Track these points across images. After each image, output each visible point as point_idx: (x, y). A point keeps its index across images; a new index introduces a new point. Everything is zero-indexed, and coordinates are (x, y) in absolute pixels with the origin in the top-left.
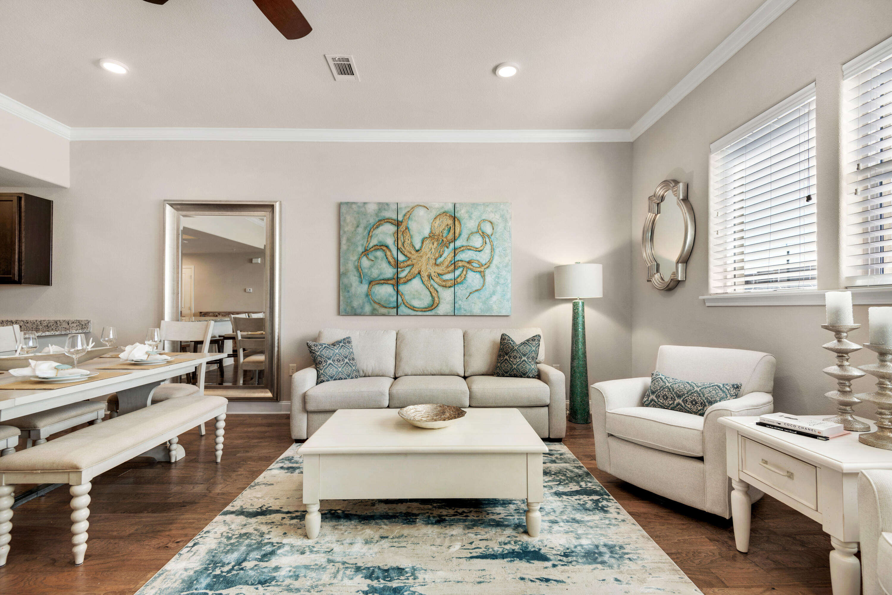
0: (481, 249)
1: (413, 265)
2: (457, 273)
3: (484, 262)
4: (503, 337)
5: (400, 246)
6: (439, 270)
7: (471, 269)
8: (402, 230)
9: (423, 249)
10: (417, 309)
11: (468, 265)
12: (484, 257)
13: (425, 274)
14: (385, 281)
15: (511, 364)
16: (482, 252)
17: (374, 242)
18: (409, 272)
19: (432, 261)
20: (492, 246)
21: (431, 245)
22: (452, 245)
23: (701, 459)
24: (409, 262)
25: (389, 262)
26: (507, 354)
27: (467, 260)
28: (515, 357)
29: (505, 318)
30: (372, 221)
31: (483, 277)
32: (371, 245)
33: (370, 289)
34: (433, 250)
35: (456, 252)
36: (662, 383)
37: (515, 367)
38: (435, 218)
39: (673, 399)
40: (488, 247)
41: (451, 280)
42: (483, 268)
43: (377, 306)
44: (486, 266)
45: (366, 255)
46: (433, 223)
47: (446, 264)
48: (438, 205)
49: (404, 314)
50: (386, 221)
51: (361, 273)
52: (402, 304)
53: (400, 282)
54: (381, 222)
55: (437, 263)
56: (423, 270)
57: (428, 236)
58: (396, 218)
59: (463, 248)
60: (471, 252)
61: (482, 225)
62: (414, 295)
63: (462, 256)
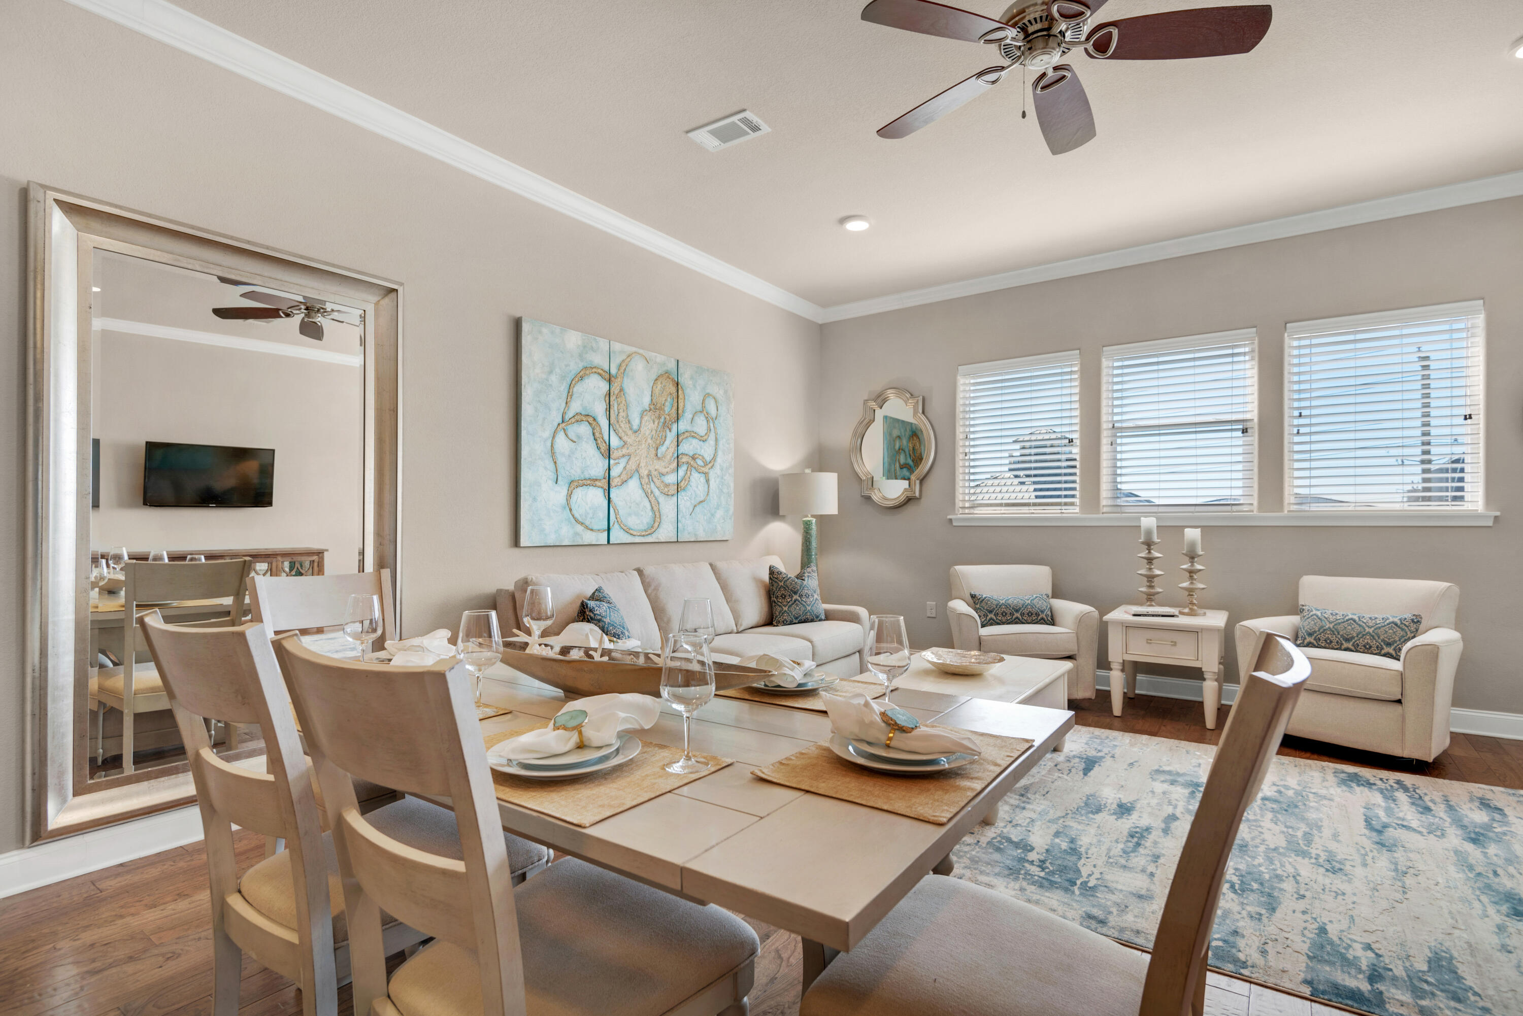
0: (705, 438)
1: (629, 455)
2: (681, 472)
3: (708, 459)
4: (772, 572)
5: (611, 422)
6: (659, 466)
7: (695, 468)
8: (616, 392)
9: (642, 429)
10: (635, 533)
11: (692, 462)
12: (707, 451)
13: (644, 472)
14: (591, 482)
15: (804, 606)
16: (707, 444)
17: (576, 407)
18: (625, 468)
19: (653, 452)
20: (716, 434)
21: (652, 425)
22: (675, 427)
23: (1071, 657)
24: (625, 451)
25: (599, 448)
26: (795, 593)
27: (691, 454)
28: (807, 596)
29: (725, 543)
30: (575, 366)
31: (708, 481)
32: (570, 414)
33: (569, 496)
34: (654, 433)
35: (680, 439)
36: (995, 603)
37: (809, 608)
38: (656, 380)
40: (713, 435)
41: (674, 484)
42: (708, 467)
43: (580, 528)
44: (710, 465)
45: (564, 430)
46: (654, 387)
47: (668, 457)
48: (660, 358)
49: (619, 542)
50: (594, 370)
51: (555, 463)
52: (616, 523)
53: (613, 484)
54: (587, 372)
55: (659, 455)
56: (642, 465)
57: (648, 409)
58: (607, 369)
59: (687, 434)
60: (695, 442)
61: (707, 401)
62: (630, 507)
63: (685, 447)
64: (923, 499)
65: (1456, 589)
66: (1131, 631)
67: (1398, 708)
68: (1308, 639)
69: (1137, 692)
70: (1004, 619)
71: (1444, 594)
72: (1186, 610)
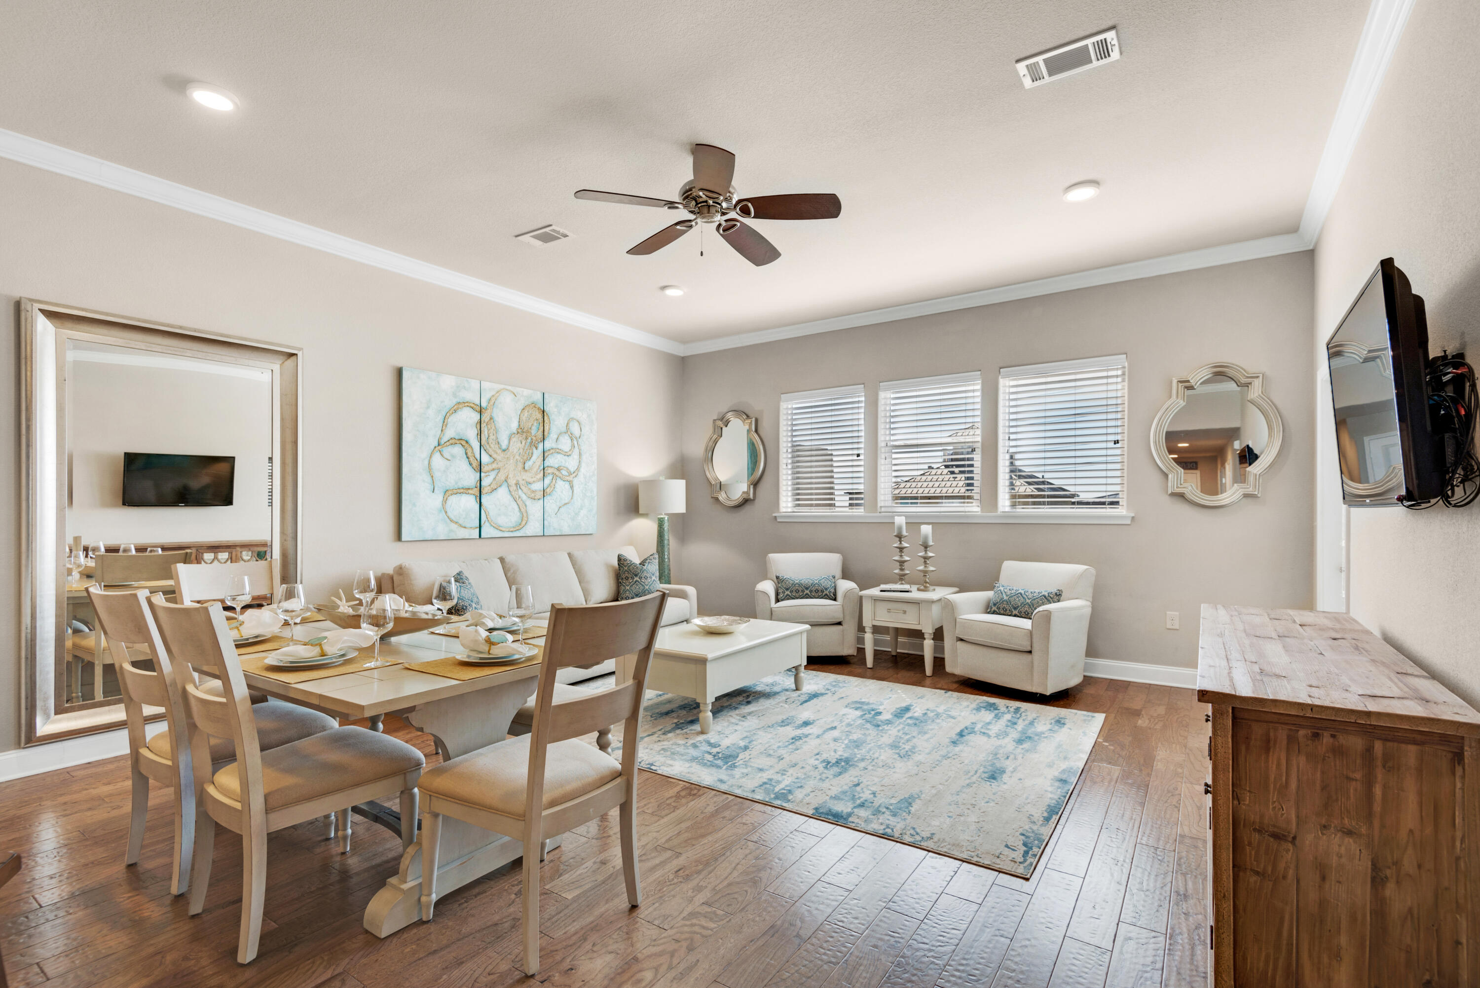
0: (569, 453)
1: (499, 469)
2: (547, 481)
3: (572, 470)
4: (620, 559)
5: (482, 444)
6: (526, 476)
7: (560, 477)
8: (486, 420)
9: (510, 448)
10: (503, 529)
11: (557, 473)
12: (571, 463)
13: (512, 482)
14: (466, 490)
16: (571, 458)
17: (450, 433)
18: (495, 479)
19: (520, 465)
20: (580, 450)
21: (519, 444)
22: (541, 446)
23: (839, 623)
24: (494, 466)
25: (471, 464)
26: (636, 575)
27: (556, 466)
28: (646, 578)
29: (590, 536)
30: (449, 402)
31: (572, 487)
32: (445, 439)
33: (445, 501)
34: (521, 451)
35: (546, 455)
36: (791, 582)
37: (647, 587)
38: (523, 409)
39: (803, 591)
40: (576, 451)
41: (540, 491)
42: (572, 476)
43: (454, 526)
44: (575, 474)
45: (440, 451)
46: (522, 415)
47: (535, 470)
48: (526, 392)
49: (489, 536)
50: (466, 404)
51: (432, 477)
52: (487, 522)
53: (483, 491)
54: (461, 406)
55: (526, 468)
56: (510, 476)
57: (516, 432)
58: (478, 403)
59: (552, 451)
60: (559, 456)
61: (571, 424)
62: (500, 510)
63: (551, 461)
64: (756, 501)
65: (1093, 571)
66: (878, 604)
67: (1028, 656)
68: (994, 608)
69: (898, 651)
70: (797, 595)
71: (1082, 575)
72: (922, 587)
